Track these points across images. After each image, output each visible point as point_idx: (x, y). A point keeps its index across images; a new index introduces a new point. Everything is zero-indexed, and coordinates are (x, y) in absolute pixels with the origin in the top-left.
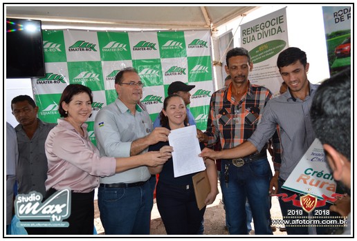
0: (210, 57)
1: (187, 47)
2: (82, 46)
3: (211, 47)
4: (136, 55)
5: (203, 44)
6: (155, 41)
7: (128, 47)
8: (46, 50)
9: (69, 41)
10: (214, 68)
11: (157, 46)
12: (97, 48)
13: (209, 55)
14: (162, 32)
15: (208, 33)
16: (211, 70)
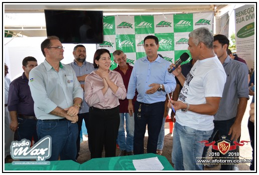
1: (194, 24)
2: (125, 25)
4: (158, 30)
5: (208, 22)
6: (171, 21)
7: (153, 25)
8: (104, 28)
11: (172, 25)
12: (133, 26)
13: (211, 30)
14: (177, 14)
15: (212, 14)
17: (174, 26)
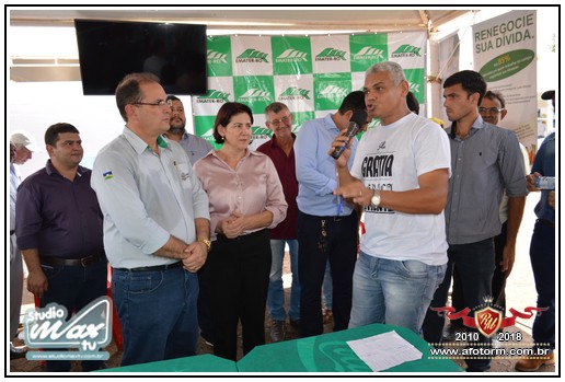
0: (424, 70)
1: (390, 56)
2: (252, 55)
3: (425, 57)
4: (319, 67)
5: (416, 52)
6: (345, 47)
7: (309, 57)
8: (209, 62)
9: (237, 50)
10: (429, 86)
11: (347, 56)
12: (269, 58)
13: (422, 67)
14: (356, 35)
15: (423, 35)
16: (423, 89)
17: (352, 57)
